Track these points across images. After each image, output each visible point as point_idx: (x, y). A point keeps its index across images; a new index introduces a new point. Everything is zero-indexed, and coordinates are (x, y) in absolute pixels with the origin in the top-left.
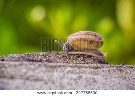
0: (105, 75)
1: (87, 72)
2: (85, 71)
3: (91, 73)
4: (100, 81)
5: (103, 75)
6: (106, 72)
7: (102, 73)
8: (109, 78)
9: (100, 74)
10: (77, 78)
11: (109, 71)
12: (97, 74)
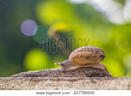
0: (79, 87)
1: (63, 85)
2: (62, 84)
3: (67, 86)
6: (80, 84)
7: (77, 86)
9: (75, 86)
11: (83, 83)
12: (71, 86)
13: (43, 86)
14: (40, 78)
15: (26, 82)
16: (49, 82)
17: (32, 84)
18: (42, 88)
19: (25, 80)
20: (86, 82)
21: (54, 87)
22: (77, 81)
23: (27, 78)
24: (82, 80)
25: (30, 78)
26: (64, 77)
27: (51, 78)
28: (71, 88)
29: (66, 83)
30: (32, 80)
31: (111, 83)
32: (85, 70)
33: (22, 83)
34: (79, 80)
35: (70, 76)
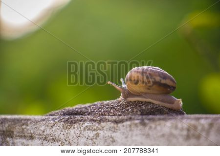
0: (125, 131)
1: (105, 128)
3: (110, 130)
4: (119, 141)
5: (123, 131)
6: (127, 127)
7: (122, 129)
8: (129, 136)
9: (120, 130)
10: (94, 137)
11: (130, 126)
12: (115, 130)
13: (79, 129)
14: (78, 117)
16: (87, 125)
17: (67, 127)
18: (79, 133)
19: (58, 121)
20: (134, 124)
21: (93, 132)
22: (123, 122)
27: (92, 117)
28: (114, 133)
29: (110, 125)
30: (68, 120)
31: (165, 125)
33: (54, 125)
34: (127, 120)
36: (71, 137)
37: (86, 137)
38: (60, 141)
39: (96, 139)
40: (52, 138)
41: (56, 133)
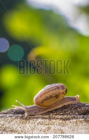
0: (72, 126)
1: (55, 124)
3: (59, 125)
5: (71, 126)
6: (73, 123)
7: (70, 125)
8: (76, 129)
9: (68, 125)
10: (46, 130)
11: (76, 123)
12: (64, 125)
13: (34, 124)
15: (16, 120)
16: (40, 121)
17: (23, 122)
18: (33, 126)
19: (15, 118)
21: (46, 126)
22: (69, 120)
23: (16, 115)
24: (75, 119)
25: (20, 115)
26: (55, 115)
27: (42, 116)
28: (63, 127)
29: (59, 121)
30: (22, 117)
32: (77, 108)
33: (12, 121)
34: (72, 118)
35: (62, 113)
36: (26, 129)
37: (40, 130)
38: (16, 132)
39: (48, 131)
40: (10, 129)
41: (14, 126)
